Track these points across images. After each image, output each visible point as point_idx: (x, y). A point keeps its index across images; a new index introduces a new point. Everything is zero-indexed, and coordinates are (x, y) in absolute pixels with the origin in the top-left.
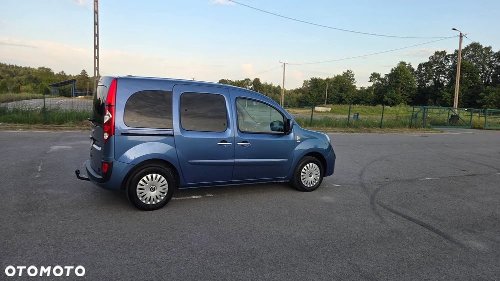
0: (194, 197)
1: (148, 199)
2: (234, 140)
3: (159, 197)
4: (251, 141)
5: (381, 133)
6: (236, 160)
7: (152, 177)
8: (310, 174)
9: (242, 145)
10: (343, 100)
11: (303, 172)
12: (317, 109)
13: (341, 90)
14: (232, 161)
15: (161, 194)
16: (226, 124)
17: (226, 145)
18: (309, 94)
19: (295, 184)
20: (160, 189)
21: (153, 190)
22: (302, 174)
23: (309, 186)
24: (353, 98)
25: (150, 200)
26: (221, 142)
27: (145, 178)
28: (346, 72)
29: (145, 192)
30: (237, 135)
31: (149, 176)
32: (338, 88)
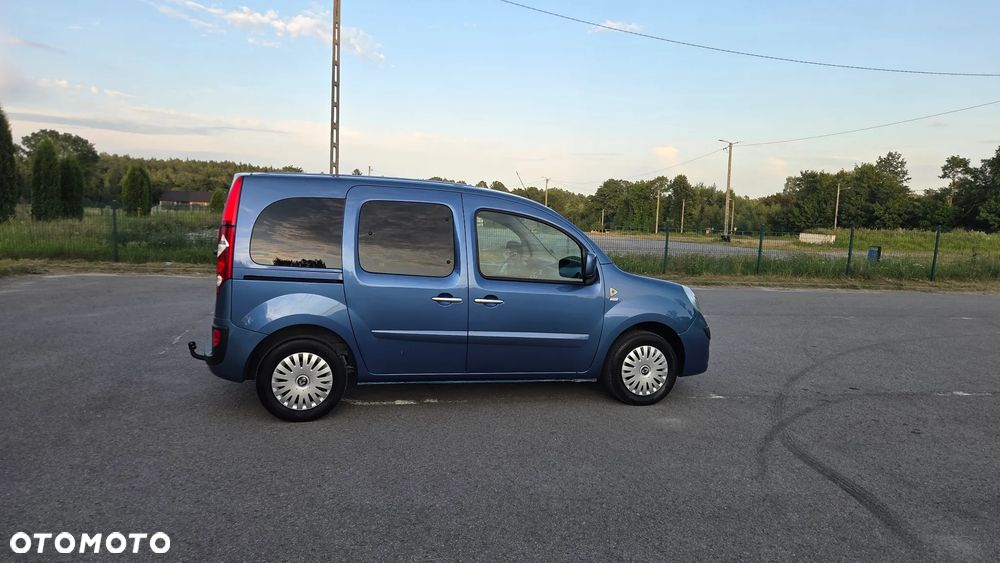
0: (398, 402)
1: (293, 399)
2: (468, 293)
3: (314, 397)
4: (504, 297)
5: (930, 291)
6: (471, 333)
7: (301, 359)
8: (645, 368)
9: (485, 303)
10: (877, 218)
11: (627, 365)
12: (804, 237)
13: (873, 197)
14: (464, 334)
15: (319, 392)
16: (452, 261)
17: (451, 302)
18: (797, 205)
19: (609, 386)
20: (318, 382)
21: (303, 382)
22: (624, 368)
23: (641, 394)
24: (900, 215)
25: (296, 402)
26: (439, 296)
27: (287, 360)
28: (884, 156)
29: (287, 386)
30: (473, 283)
31: (296, 356)
32: (864, 192)
